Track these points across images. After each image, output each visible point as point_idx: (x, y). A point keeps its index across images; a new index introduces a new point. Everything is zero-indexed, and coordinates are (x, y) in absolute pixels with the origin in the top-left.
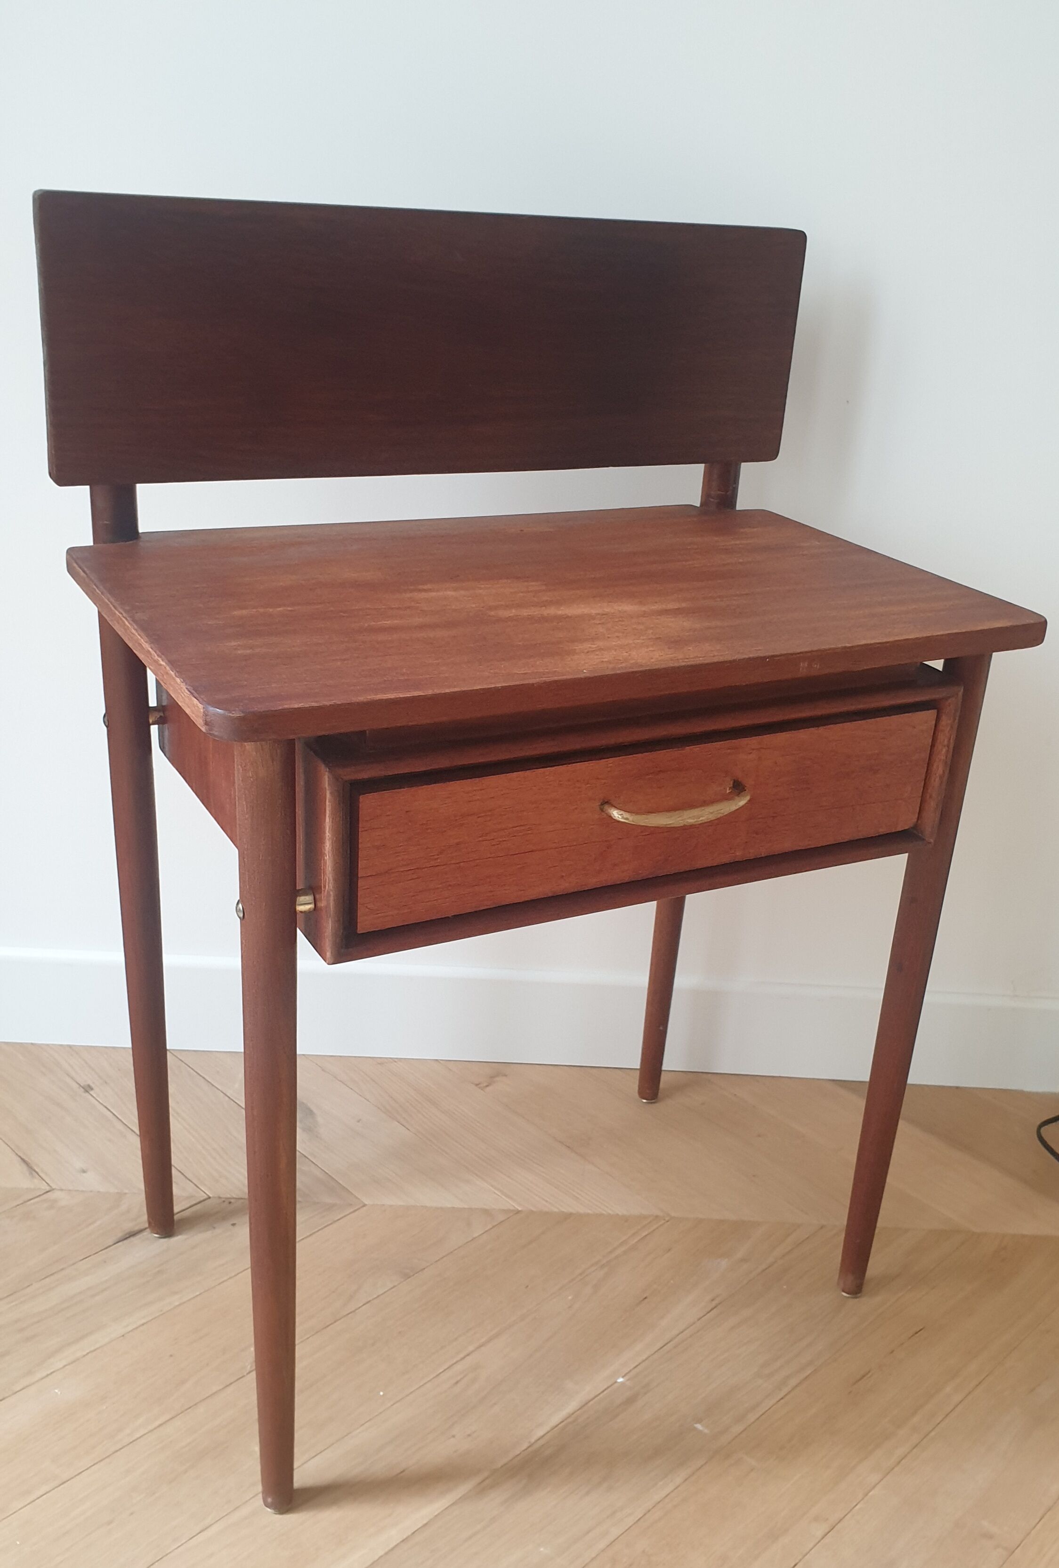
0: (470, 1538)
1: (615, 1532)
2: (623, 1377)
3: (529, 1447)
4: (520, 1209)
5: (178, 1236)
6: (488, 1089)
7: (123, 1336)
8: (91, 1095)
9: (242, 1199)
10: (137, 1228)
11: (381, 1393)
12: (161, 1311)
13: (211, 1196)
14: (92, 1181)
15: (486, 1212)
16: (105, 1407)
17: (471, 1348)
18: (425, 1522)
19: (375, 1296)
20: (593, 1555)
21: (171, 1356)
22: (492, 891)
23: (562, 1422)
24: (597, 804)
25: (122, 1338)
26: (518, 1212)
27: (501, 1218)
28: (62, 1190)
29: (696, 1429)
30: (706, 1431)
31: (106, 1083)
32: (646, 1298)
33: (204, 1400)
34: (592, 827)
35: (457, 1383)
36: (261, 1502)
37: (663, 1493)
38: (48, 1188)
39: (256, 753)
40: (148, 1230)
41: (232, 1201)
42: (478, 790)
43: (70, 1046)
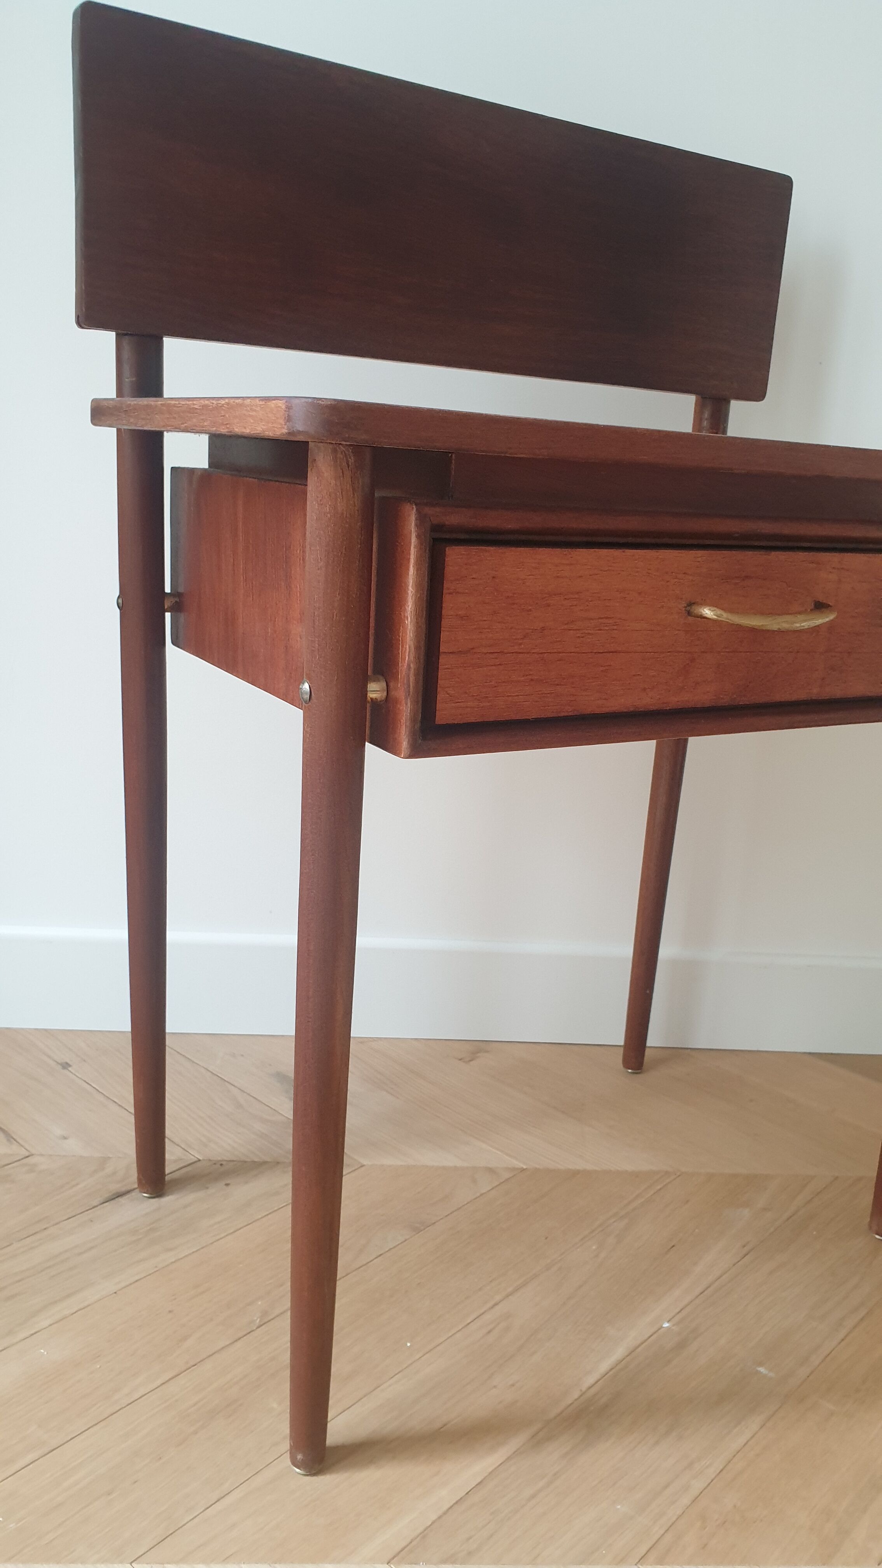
0: (533, 1496)
1: (698, 1485)
2: (668, 1322)
3: (581, 1396)
4: (525, 1167)
5: (168, 1196)
6: (472, 1063)
7: (115, 1293)
8: (70, 1072)
9: (233, 1161)
10: (124, 1189)
11: (409, 1344)
12: (156, 1267)
13: (201, 1158)
14: (74, 1147)
15: (491, 1170)
16: (98, 1366)
17: (498, 1298)
18: (479, 1480)
19: (387, 1250)
20: (679, 1512)
21: (170, 1312)
22: (573, 695)
23: (611, 1369)
24: (683, 605)
25: (115, 1294)
26: (523, 1170)
27: (507, 1175)
28: (42, 1155)
29: (760, 1372)
30: (771, 1374)
31: (84, 1061)
32: (674, 1246)
33: (210, 1356)
34: (677, 632)
35: (489, 1332)
36: (288, 1462)
37: (741, 1441)
38: (27, 1154)
39: (335, 481)
40: (137, 1190)
41: (224, 1163)
42: (567, 565)
43: (46, 1030)
